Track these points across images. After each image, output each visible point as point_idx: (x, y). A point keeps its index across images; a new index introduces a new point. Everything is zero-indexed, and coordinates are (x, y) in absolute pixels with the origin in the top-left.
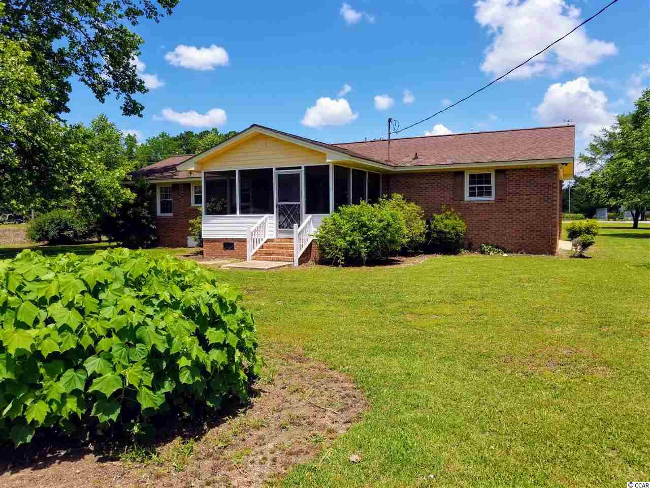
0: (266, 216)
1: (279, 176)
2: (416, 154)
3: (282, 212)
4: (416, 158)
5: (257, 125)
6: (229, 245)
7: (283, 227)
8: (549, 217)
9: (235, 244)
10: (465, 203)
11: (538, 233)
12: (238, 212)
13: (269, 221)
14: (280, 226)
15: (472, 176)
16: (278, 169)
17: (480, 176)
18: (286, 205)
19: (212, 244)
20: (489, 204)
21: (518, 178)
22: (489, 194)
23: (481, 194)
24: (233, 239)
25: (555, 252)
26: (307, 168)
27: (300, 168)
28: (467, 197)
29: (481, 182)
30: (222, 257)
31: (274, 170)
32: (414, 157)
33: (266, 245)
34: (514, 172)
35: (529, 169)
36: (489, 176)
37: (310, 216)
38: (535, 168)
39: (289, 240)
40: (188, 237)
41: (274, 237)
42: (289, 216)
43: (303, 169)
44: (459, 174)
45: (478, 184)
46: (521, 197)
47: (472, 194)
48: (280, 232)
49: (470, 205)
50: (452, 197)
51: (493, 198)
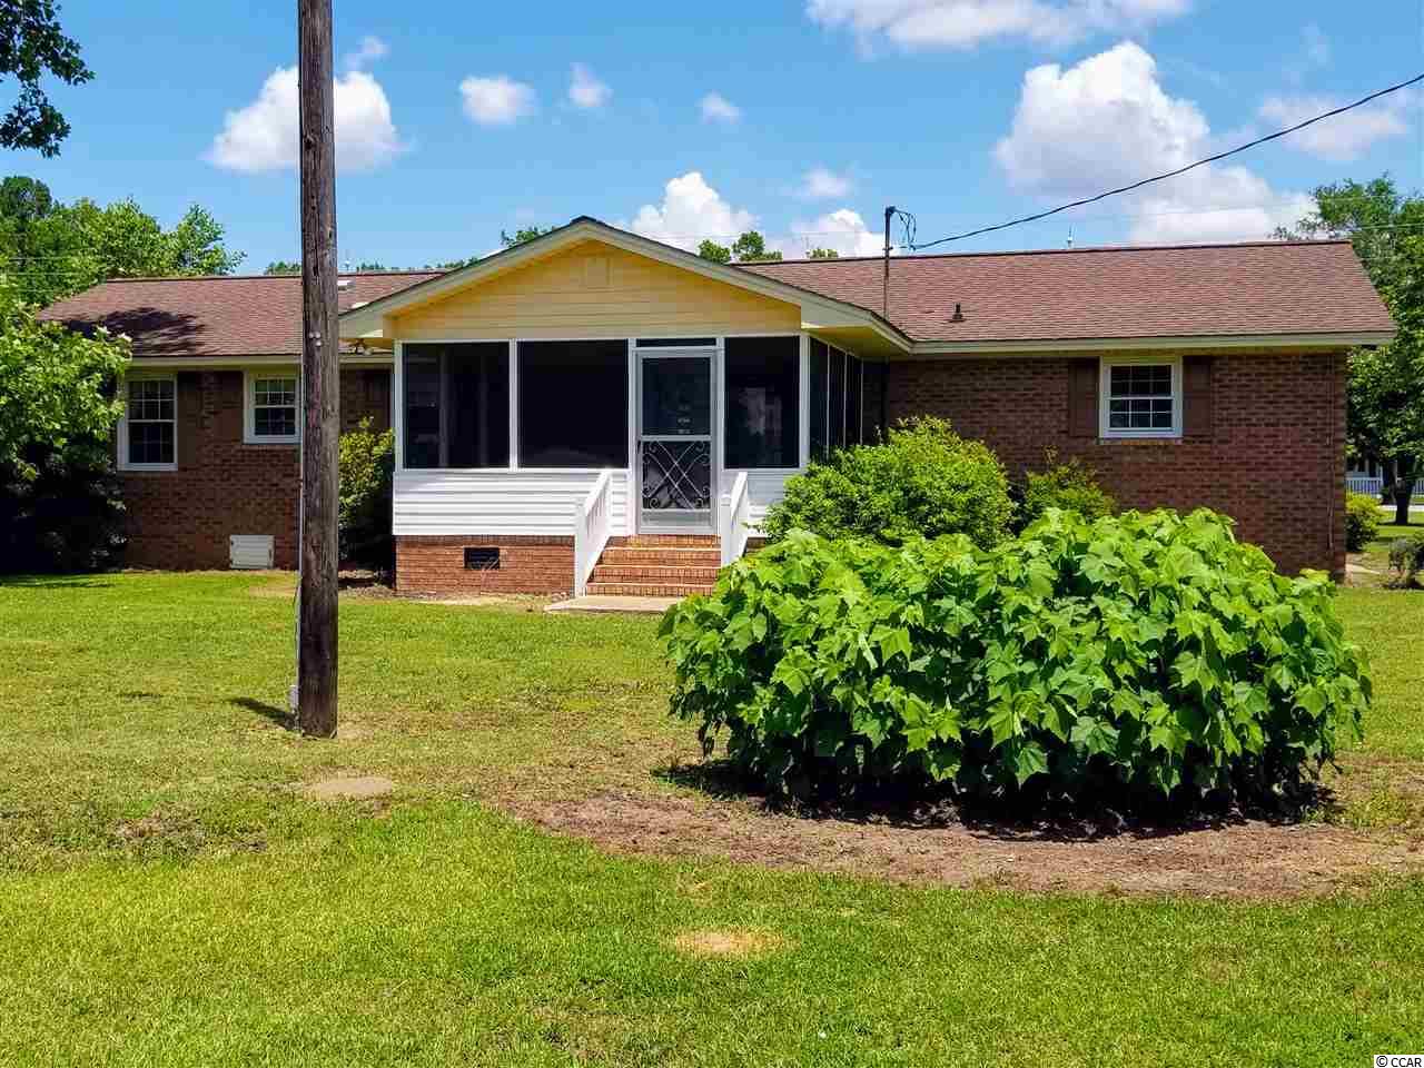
0: (606, 473)
1: (646, 362)
2: (958, 307)
3: (655, 459)
4: (958, 318)
5: (593, 220)
6: (481, 554)
7: (657, 505)
8: (1328, 485)
9: (502, 552)
10: (1102, 443)
11: (1299, 525)
12: (514, 459)
13: (613, 487)
14: (647, 503)
15: (1117, 373)
16: (641, 343)
17: (1140, 372)
18: (665, 443)
19: (425, 551)
20: (1167, 447)
21: (1244, 381)
22: (1164, 421)
23: (1142, 422)
24: (496, 538)
25: (1343, 575)
26: (731, 343)
27: (712, 341)
28: (1105, 430)
29: (1144, 390)
30: (459, 587)
31: (632, 347)
32: (950, 316)
33: (611, 554)
34: (1235, 364)
35: (1275, 358)
36: (1164, 372)
37: (742, 475)
38: (1289, 356)
39: (674, 540)
40: (232, 538)
41: (630, 531)
42: (676, 474)
43: (721, 345)
44: (1085, 365)
45: (1134, 394)
46: (1253, 430)
47: (1116, 421)
48: (646, 518)
49: (1116, 450)
50: (1064, 428)
51: (1175, 431)
